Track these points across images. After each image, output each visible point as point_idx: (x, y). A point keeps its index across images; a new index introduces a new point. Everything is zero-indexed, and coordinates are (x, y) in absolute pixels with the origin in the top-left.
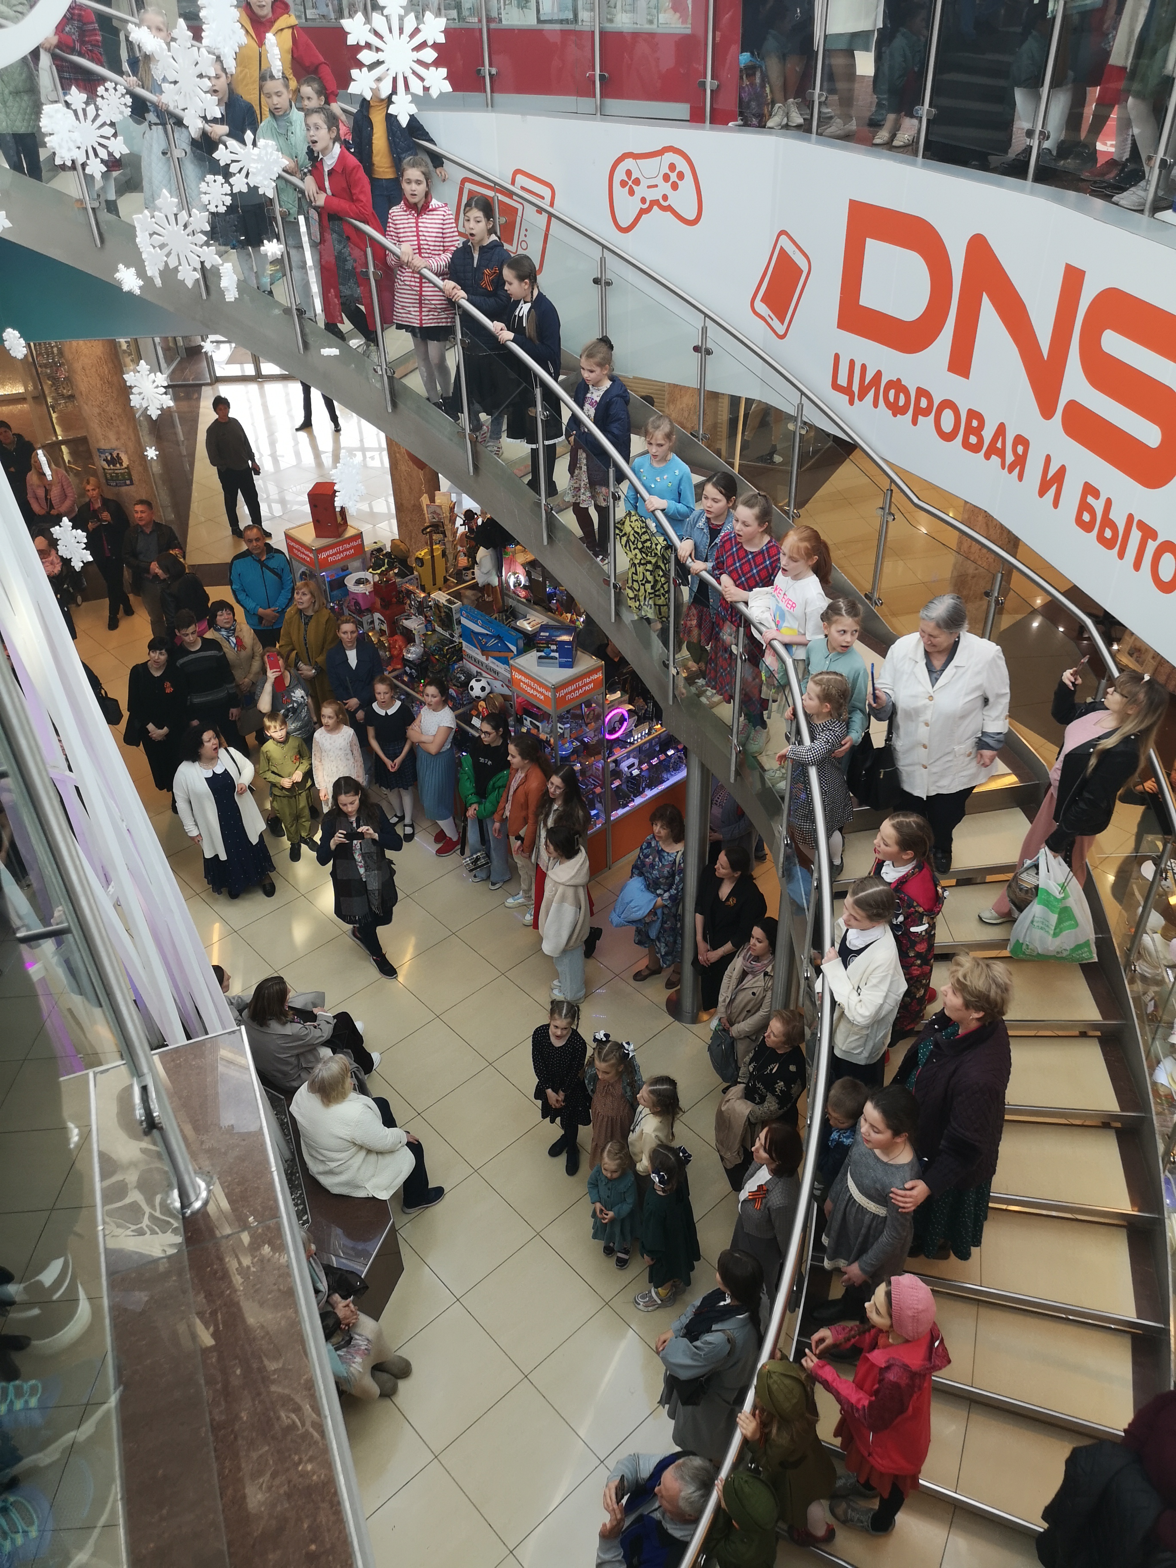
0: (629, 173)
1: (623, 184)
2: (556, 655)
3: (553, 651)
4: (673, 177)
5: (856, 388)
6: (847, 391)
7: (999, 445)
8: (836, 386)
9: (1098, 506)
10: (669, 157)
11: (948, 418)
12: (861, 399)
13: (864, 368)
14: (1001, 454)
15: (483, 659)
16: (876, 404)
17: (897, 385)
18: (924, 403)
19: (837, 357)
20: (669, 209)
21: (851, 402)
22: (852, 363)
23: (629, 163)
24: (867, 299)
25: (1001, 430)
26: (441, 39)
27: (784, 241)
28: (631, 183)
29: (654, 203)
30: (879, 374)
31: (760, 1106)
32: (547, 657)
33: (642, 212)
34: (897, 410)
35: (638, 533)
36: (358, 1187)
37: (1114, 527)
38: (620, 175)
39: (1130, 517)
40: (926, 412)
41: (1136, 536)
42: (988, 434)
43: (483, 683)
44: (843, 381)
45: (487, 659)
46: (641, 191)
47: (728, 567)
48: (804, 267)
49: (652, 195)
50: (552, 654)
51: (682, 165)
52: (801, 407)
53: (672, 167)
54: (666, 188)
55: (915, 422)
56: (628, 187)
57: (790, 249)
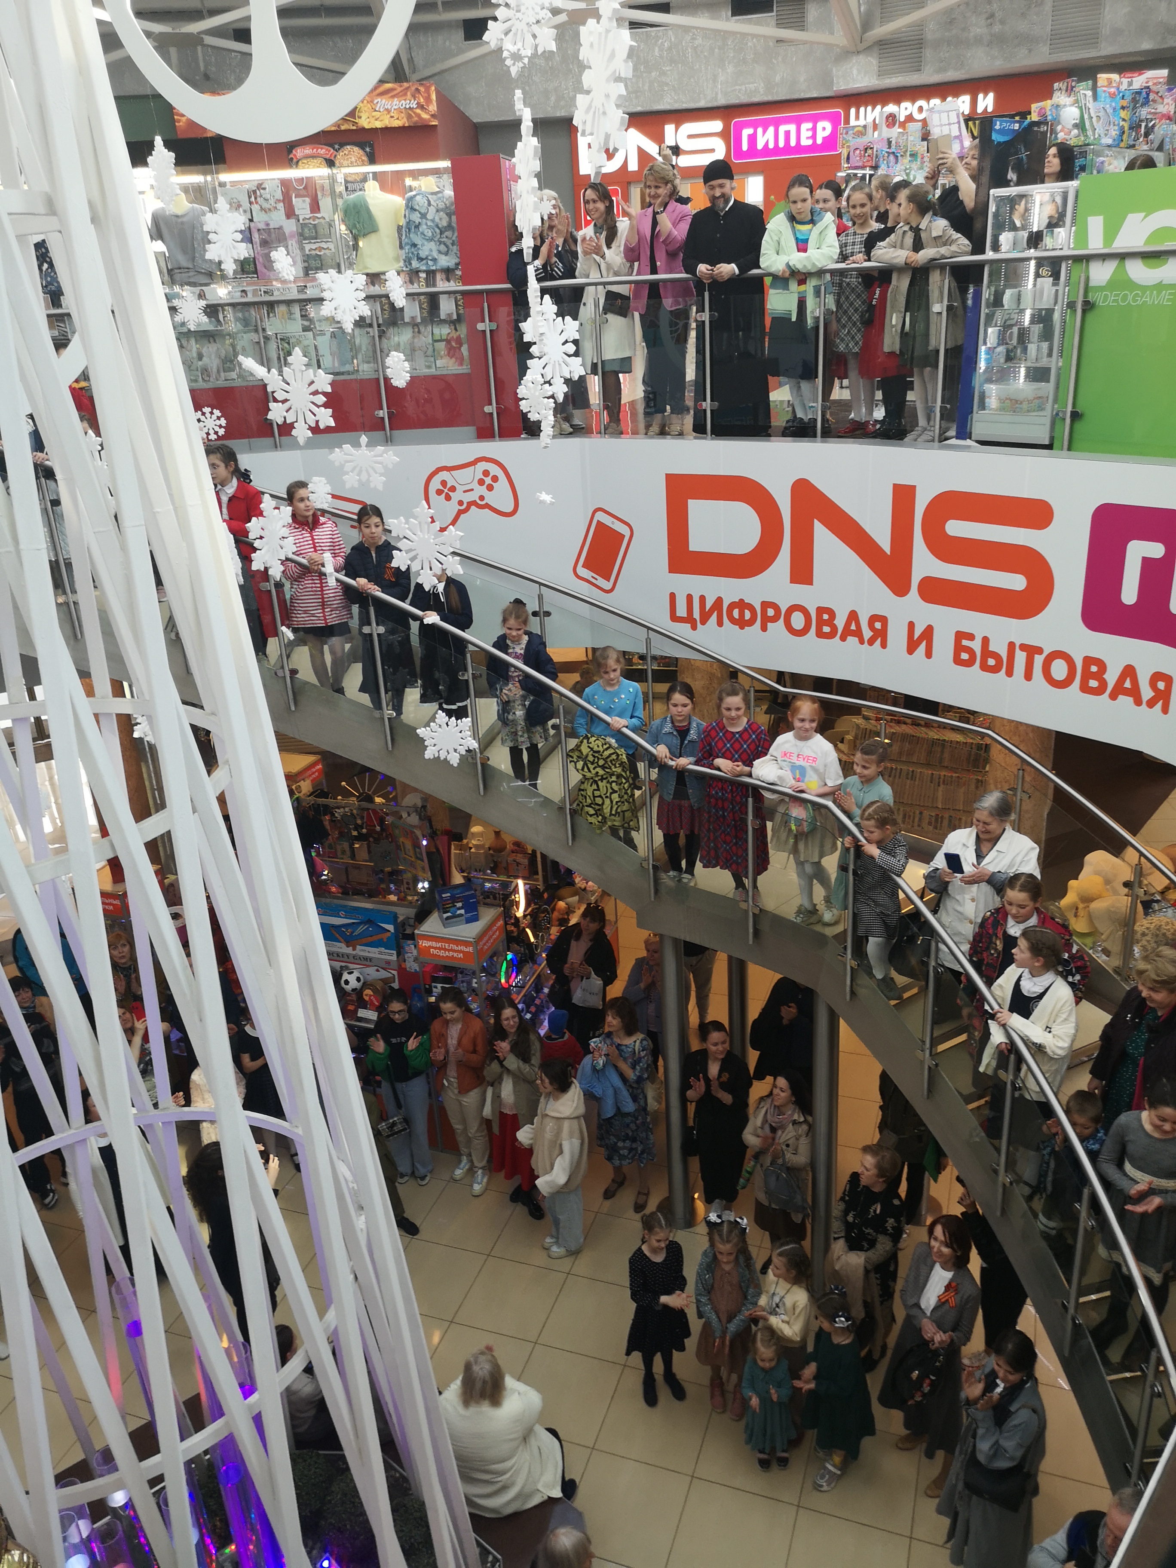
0: (444, 483)
1: (439, 492)
2: (462, 911)
3: (459, 909)
4: (488, 480)
5: (696, 615)
6: (689, 619)
7: (853, 627)
8: (674, 618)
9: (976, 646)
10: (482, 466)
11: (798, 620)
12: (703, 622)
13: (702, 599)
14: (858, 634)
15: (349, 950)
16: (720, 623)
17: (741, 605)
18: (771, 612)
19: (673, 596)
20: (487, 506)
21: (694, 628)
22: (690, 598)
23: (444, 475)
24: (695, 545)
25: (853, 616)
26: (329, 389)
27: (600, 517)
28: (446, 490)
29: (471, 504)
30: (719, 600)
31: (873, 1251)
32: (454, 916)
33: (460, 513)
34: (742, 623)
35: (598, 752)
36: (529, 1496)
37: (996, 656)
38: (435, 484)
39: (1011, 645)
40: (775, 619)
41: (1020, 657)
42: (840, 622)
43: (356, 974)
44: (682, 611)
45: (354, 949)
46: (456, 496)
47: (720, 750)
48: (627, 533)
49: (467, 498)
50: (459, 912)
51: (494, 470)
52: (648, 641)
53: (486, 473)
54: (483, 490)
55: (764, 628)
56: (444, 495)
57: (607, 521)
